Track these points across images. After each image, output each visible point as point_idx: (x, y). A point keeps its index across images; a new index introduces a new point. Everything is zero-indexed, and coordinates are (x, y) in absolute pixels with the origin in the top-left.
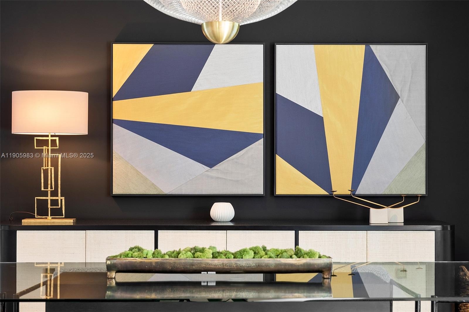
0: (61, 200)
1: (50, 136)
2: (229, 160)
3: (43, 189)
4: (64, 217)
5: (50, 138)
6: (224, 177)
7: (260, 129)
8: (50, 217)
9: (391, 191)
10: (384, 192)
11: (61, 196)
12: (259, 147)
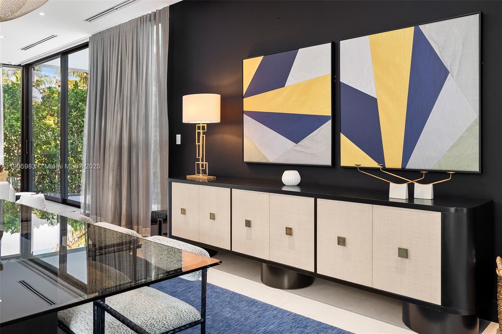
0: (206, 164)
1: (201, 124)
2: (308, 138)
3: (197, 157)
4: (207, 175)
5: (201, 125)
6: (305, 151)
7: (328, 113)
8: (201, 175)
9: (441, 167)
10: (434, 167)
11: (205, 162)
12: (327, 127)
